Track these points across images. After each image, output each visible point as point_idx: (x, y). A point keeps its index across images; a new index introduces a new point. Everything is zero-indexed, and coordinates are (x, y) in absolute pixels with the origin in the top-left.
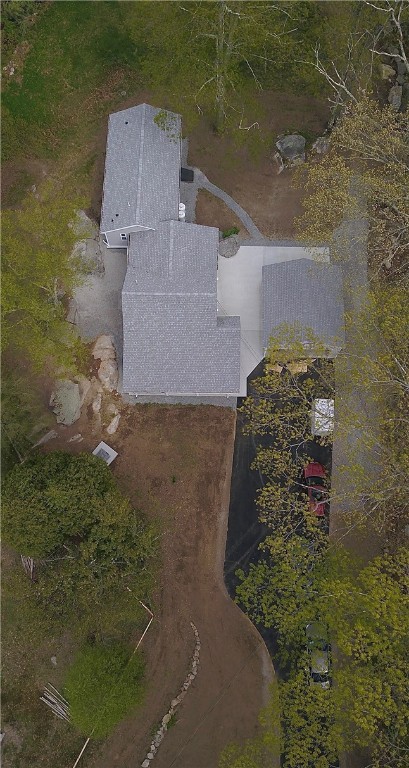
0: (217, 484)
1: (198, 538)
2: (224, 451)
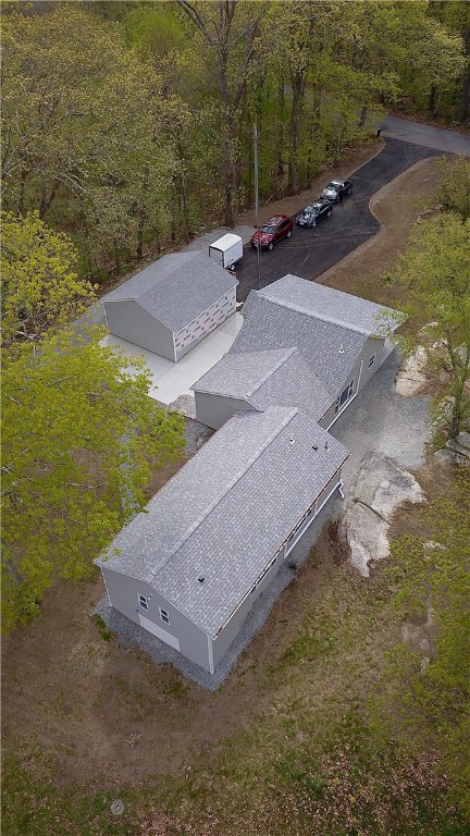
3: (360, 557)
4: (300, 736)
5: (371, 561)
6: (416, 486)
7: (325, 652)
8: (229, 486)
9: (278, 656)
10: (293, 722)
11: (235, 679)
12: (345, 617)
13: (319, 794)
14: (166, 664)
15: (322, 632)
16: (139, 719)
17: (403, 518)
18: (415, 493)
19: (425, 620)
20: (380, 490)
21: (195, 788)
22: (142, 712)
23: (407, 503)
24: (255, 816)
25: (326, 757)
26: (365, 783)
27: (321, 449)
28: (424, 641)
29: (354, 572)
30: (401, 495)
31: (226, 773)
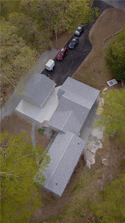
0: (84, 66)
1: (94, 58)
2: (78, 72)
3: (89, 164)
4: (78, 205)
5: (91, 165)
6: (101, 144)
7: (82, 187)
8: (60, 160)
9: (73, 189)
10: (76, 202)
11: (64, 194)
12: (86, 179)
13: (82, 216)
14: (50, 192)
15: (81, 183)
16: (46, 205)
17: (98, 153)
18: (101, 146)
19: (102, 178)
20: (93, 147)
21: (59, 217)
22: (47, 203)
23: (99, 149)
24: (71, 221)
25: (83, 209)
26: (90, 213)
27: (80, 144)
28: (102, 183)
29: (87, 168)
30: (98, 147)
31: (64, 214)
